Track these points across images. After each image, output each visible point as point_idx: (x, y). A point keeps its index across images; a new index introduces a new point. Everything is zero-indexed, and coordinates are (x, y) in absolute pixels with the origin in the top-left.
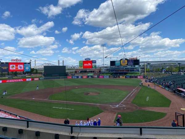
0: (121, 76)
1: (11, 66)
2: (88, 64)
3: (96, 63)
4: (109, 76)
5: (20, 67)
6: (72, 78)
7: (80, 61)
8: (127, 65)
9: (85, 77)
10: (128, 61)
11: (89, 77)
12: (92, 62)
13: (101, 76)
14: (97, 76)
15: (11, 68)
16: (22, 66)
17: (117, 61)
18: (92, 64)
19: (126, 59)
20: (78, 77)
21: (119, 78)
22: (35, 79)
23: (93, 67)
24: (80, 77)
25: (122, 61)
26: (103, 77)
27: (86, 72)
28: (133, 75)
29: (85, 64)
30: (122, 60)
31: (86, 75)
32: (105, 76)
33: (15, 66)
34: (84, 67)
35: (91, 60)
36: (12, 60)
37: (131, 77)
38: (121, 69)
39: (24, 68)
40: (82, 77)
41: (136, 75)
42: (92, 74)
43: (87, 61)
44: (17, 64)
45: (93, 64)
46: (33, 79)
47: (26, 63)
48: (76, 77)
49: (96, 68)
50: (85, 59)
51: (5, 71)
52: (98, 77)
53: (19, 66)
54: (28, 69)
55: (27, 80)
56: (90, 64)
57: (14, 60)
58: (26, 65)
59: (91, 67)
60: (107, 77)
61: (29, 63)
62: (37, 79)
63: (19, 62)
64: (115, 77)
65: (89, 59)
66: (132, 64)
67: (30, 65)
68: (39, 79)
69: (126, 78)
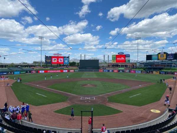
0: (154, 72)
1: (53, 59)
2: (121, 58)
3: (129, 57)
4: (141, 71)
5: (61, 60)
6: (103, 71)
7: (113, 55)
8: (166, 59)
9: (116, 71)
10: (167, 55)
11: (120, 71)
12: (125, 56)
13: (132, 71)
14: (128, 71)
15: (53, 61)
16: (62, 59)
17: (154, 55)
18: (125, 58)
19: (165, 53)
20: (109, 71)
21: (153, 73)
22: (71, 71)
23: (127, 61)
24: (111, 71)
25: (159, 55)
26: (135, 72)
27: (117, 66)
28: (169, 71)
29: (118, 59)
30: (159, 53)
31: (117, 69)
32: (136, 71)
33: (56, 59)
34: (117, 61)
35: (124, 54)
36: (54, 54)
37: (166, 73)
38: (156, 64)
39: (63, 61)
40: (113, 71)
41: (173, 71)
42: (123, 69)
43: (120, 55)
44: (58, 58)
45: (127, 58)
46: (69, 71)
47: (65, 57)
48: (107, 71)
49: (129, 62)
50: (118, 53)
51: (49, 63)
52: (130, 72)
53: (59, 59)
54: (67, 62)
55: (64, 71)
56: (123, 58)
57: (56, 54)
58: (65, 58)
59: (125, 61)
60: (138, 72)
61: (68, 57)
62: (73, 71)
63: (59, 56)
64: (148, 73)
65: (122, 53)
66: (172, 58)
67: (69, 59)
68: (74, 71)
69: (160, 73)
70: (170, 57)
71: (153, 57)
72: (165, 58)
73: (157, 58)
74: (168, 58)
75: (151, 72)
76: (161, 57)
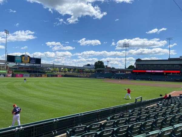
14: (11, 75)
17: (17, 56)
37: (52, 76)
42: (4, 71)
70: (33, 61)
71: (16, 59)
72: (28, 61)
73: (21, 60)
74: (31, 62)
75: (40, 76)
76: (24, 59)
